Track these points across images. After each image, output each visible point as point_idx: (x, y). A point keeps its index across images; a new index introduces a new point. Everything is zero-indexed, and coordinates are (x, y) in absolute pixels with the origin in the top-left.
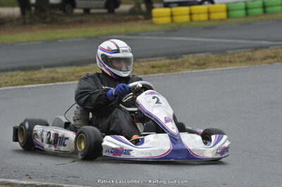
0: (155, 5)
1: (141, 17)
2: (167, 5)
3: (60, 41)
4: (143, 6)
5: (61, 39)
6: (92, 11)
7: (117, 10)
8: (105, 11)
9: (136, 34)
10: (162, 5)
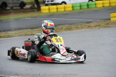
0: (41, 5)
1: (36, 10)
2: (47, 5)
3: (4, 21)
4: (36, 6)
5: (4, 20)
6: (14, 8)
7: (24, 7)
8: (19, 8)
9: (35, 17)
10: (44, 5)
